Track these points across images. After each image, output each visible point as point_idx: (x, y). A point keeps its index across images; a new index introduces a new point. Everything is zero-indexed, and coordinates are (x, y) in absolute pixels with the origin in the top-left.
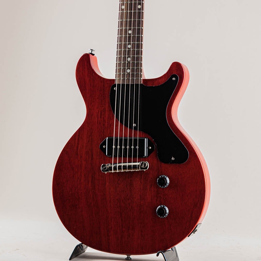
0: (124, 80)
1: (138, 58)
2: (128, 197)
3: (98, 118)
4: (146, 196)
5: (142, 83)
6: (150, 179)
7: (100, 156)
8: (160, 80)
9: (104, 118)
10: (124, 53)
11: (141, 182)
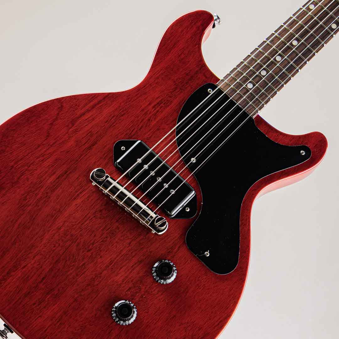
0: (233, 91)
1: (277, 83)
2: (90, 247)
3: (150, 104)
4: (120, 270)
5: (254, 117)
6: (147, 251)
7: (104, 154)
8: (281, 137)
9: (158, 111)
10: (264, 59)
11: (130, 243)
